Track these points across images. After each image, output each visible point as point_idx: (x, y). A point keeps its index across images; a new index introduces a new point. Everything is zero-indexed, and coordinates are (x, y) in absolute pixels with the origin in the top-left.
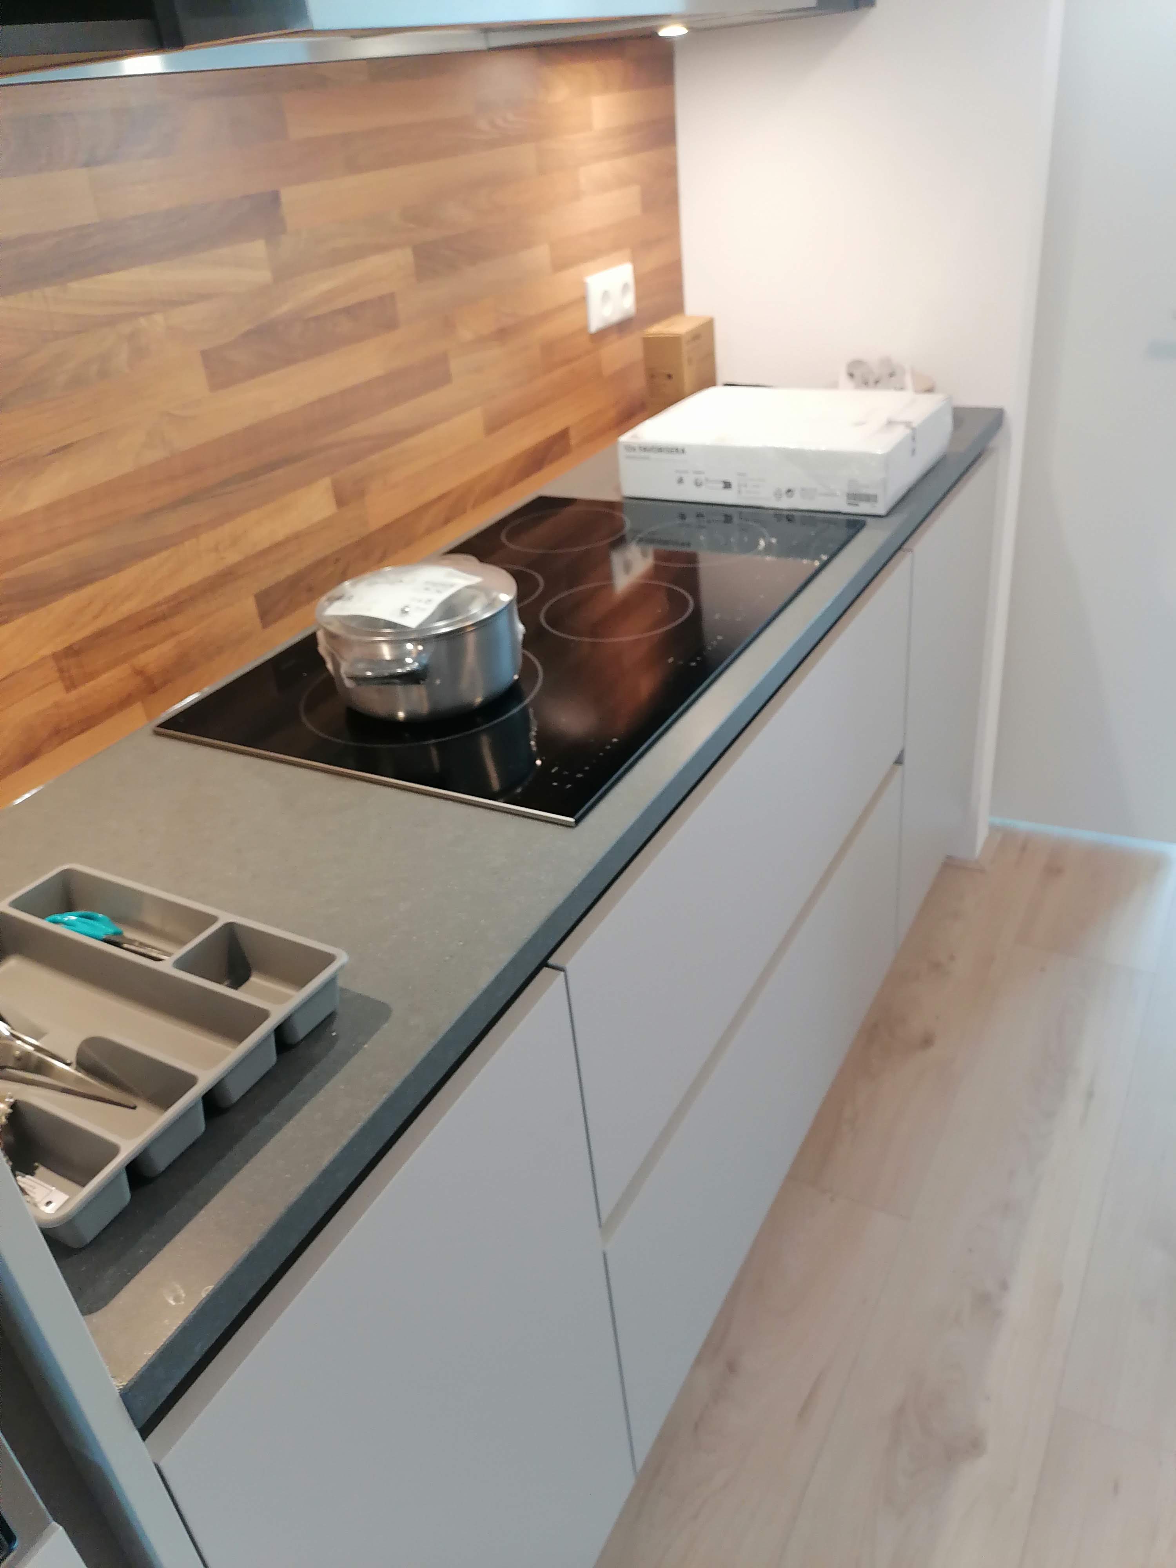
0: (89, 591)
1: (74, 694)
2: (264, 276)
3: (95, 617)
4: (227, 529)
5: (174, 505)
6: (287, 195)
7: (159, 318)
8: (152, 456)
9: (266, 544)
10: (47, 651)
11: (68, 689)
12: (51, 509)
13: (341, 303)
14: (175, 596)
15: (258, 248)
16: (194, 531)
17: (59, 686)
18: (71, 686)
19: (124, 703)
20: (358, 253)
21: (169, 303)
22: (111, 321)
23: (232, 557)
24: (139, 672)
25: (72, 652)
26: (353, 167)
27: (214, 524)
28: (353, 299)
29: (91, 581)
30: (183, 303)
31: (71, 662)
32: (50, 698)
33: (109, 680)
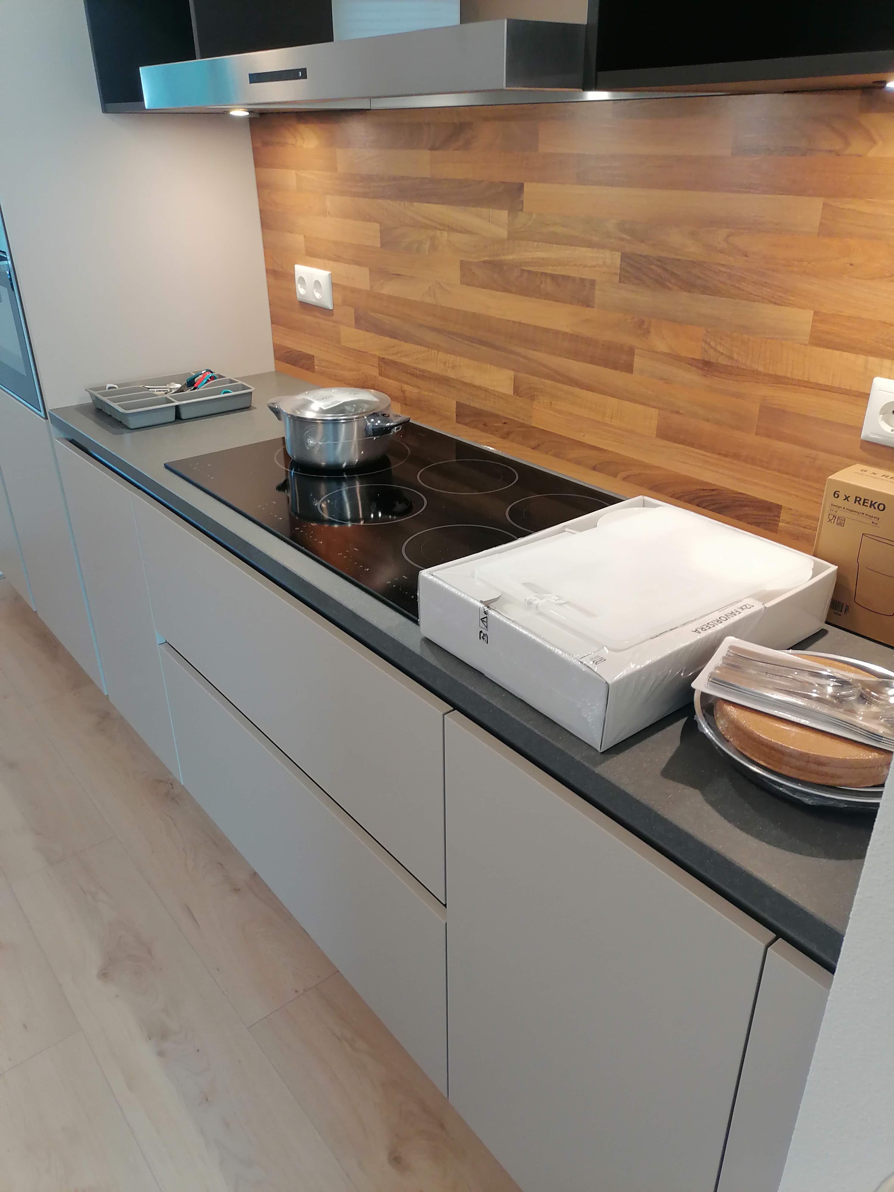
0: (395, 341)
1: (381, 378)
2: (503, 233)
3: (393, 354)
4: (451, 358)
5: (439, 331)
6: (527, 189)
7: (445, 234)
8: (428, 300)
9: (468, 381)
10: (377, 353)
12: (389, 299)
13: (549, 269)
14: (423, 371)
15: (503, 215)
16: (438, 348)
18: (380, 373)
20: (574, 242)
21: (451, 228)
23: (451, 374)
24: (403, 391)
25: (385, 361)
28: (559, 271)
30: (458, 231)
31: (383, 365)
32: (374, 372)
33: (393, 384)
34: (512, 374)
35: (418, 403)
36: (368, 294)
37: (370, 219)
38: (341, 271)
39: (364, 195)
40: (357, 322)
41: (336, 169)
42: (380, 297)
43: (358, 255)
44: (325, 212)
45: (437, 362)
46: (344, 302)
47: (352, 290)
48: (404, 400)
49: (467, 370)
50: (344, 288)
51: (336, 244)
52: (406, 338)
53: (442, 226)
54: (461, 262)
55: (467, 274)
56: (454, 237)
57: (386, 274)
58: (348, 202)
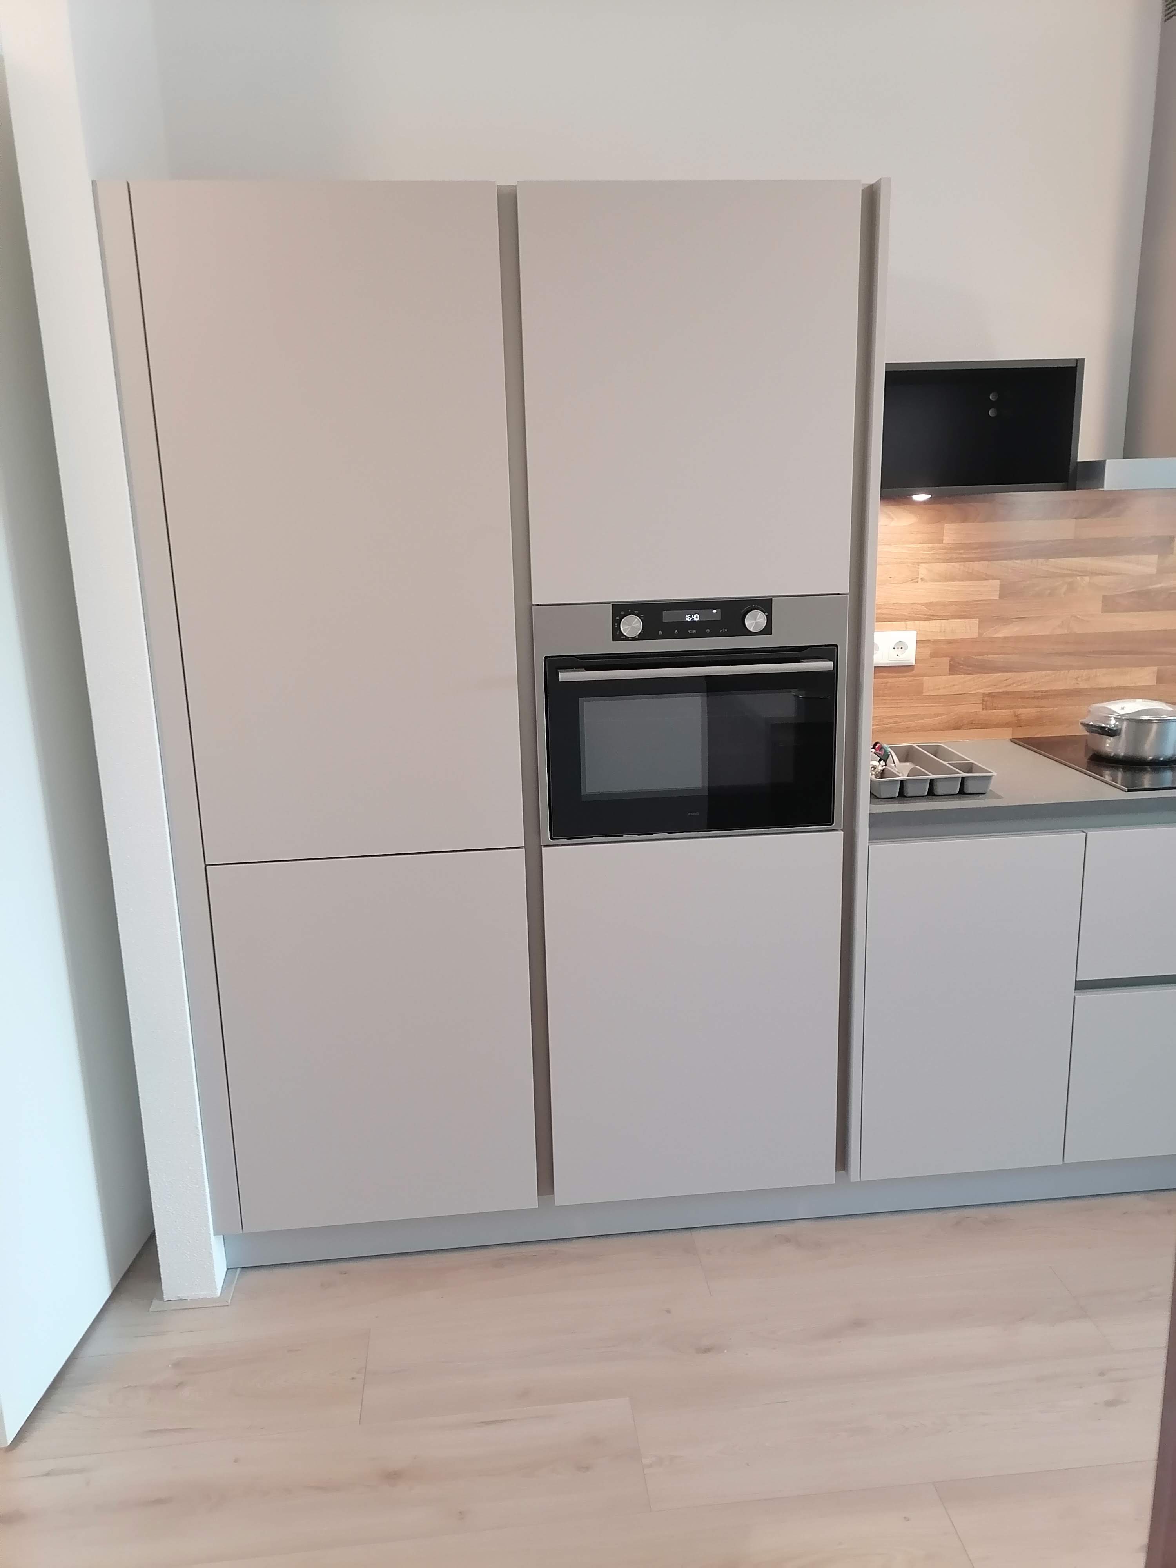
0: (1009, 674)
1: (985, 712)
2: (1153, 570)
3: (1006, 686)
4: (1085, 673)
5: (1063, 654)
7: (1087, 579)
8: (1059, 631)
10: (981, 691)
11: (983, 709)
12: (1006, 639)
14: (1047, 691)
15: (1154, 558)
16: (1069, 668)
17: (981, 706)
18: (985, 708)
19: (1006, 725)
21: (1093, 573)
22: (1064, 576)
23: (1083, 685)
24: (1017, 716)
25: (991, 695)
27: (1080, 668)
29: (1011, 672)
30: (1103, 575)
31: (990, 699)
32: (974, 709)
33: (1003, 713)
34: (1155, 668)
35: (1038, 721)
36: (974, 641)
37: (987, 577)
38: (934, 629)
39: (982, 559)
40: (953, 669)
41: (941, 541)
42: (993, 640)
43: (963, 610)
44: (915, 580)
45: (1066, 680)
46: (934, 655)
47: (949, 642)
48: (1019, 723)
49: (1105, 678)
50: (936, 642)
51: (928, 605)
52: (1025, 669)
53: (1084, 573)
54: (1104, 597)
55: (1110, 604)
56: (1097, 580)
57: (1004, 620)
58: (956, 567)
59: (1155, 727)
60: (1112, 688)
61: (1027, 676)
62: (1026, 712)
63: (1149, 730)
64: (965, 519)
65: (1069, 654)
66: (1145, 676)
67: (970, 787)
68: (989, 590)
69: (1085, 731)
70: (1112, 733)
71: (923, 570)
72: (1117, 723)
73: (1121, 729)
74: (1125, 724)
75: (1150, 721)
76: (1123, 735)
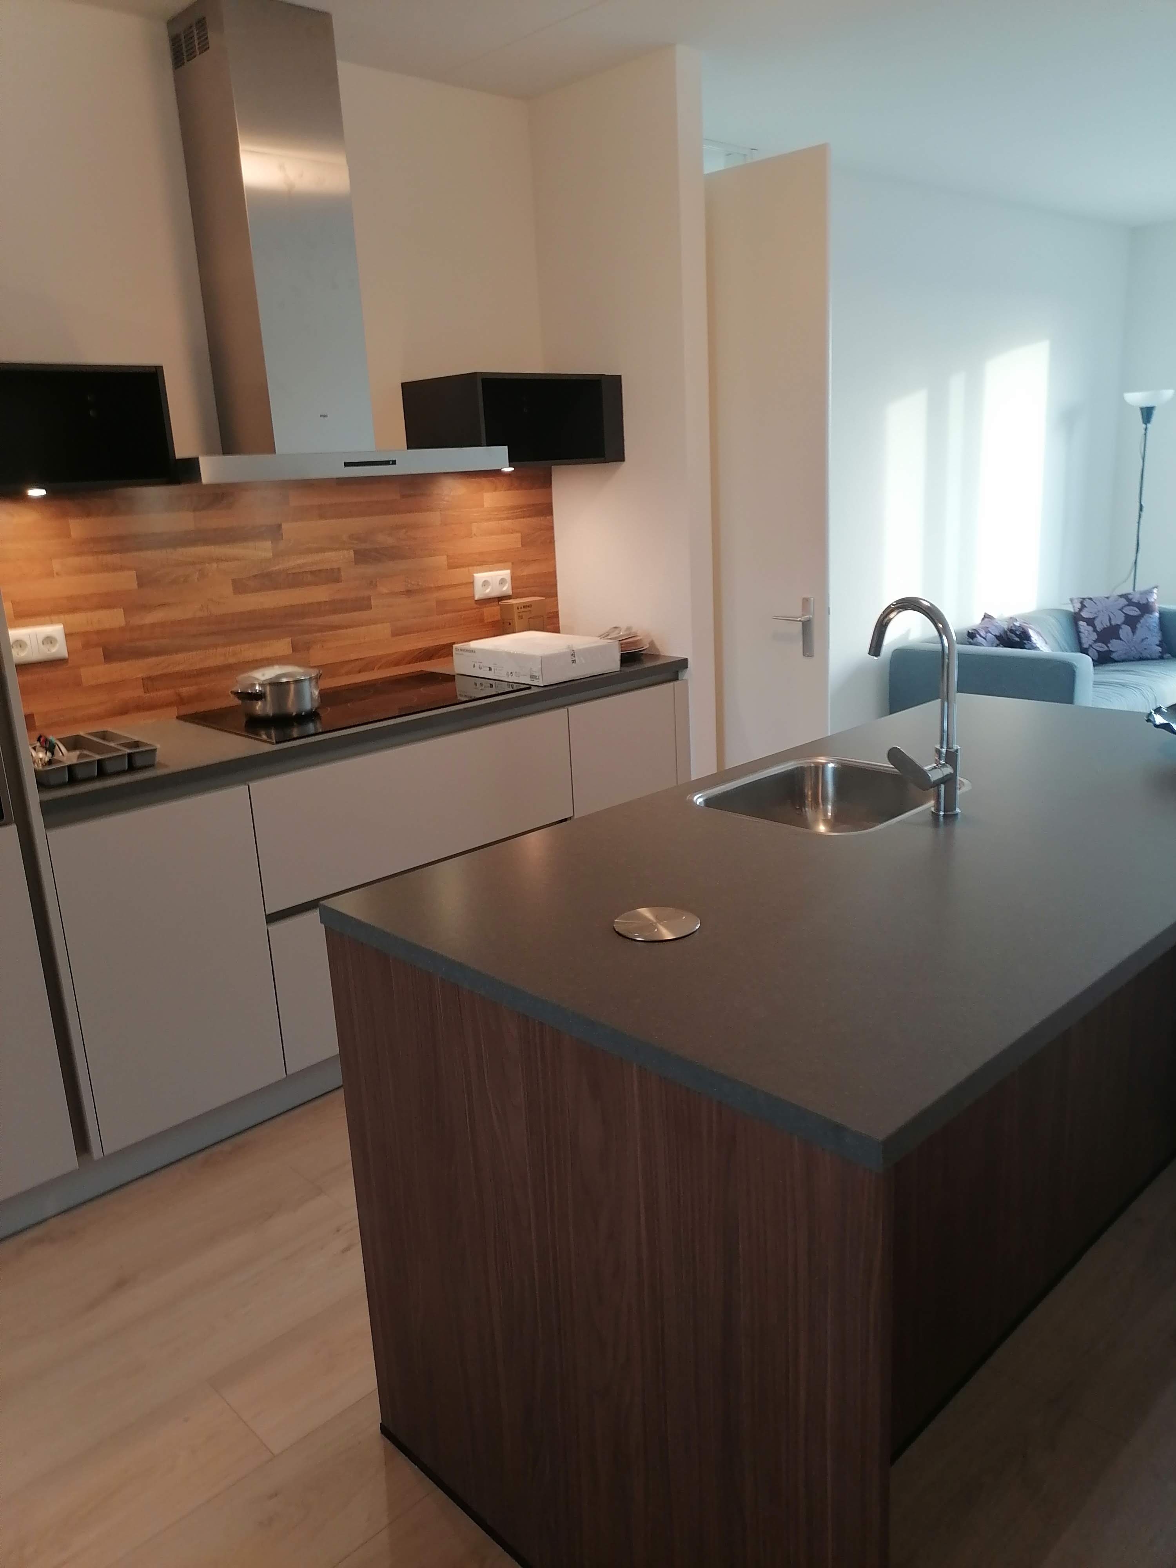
0: (163, 657)
1: (148, 695)
2: (270, 555)
3: (163, 668)
4: (231, 649)
6: (285, 526)
7: (215, 565)
8: (200, 614)
9: (251, 659)
10: (140, 675)
11: (145, 692)
12: (153, 626)
13: (308, 569)
14: (201, 669)
15: (268, 544)
16: (216, 646)
17: (142, 690)
18: (146, 691)
19: (168, 705)
20: (322, 550)
21: (219, 560)
22: (194, 564)
23: (232, 660)
25: (150, 678)
26: (322, 517)
27: (226, 645)
28: (314, 568)
29: (164, 655)
30: (226, 560)
31: (149, 682)
32: (136, 693)
33: (164, 694)
34: (289, 639)
35: (198, 697)
36: (122, 629)
37: (122, 568)
38: (81, 620)
39: (112, 552)
40: (109, 657)
41: (69, 536)
42: (141, 627)
43: (106, 601)
44: (50, 574)
45: (216, 657)
46: (87, 645)
47: (98, 632)
48: (181, 701)
49: (249, 652)
50: (85, 634)
51: (70, 598)
52: (178, 651)
53: (211, 560)
54: (234, 581)
55: (240, 587)
56: (223, 566)
57: (147, 608)
58: (88, 560)
59: (292, 687)
60: (257, 660)
61: (180, 657)
62: (186, 690)
63: (288, 691)
64: (88, 515)
65: (214, 633)
66: (282, 646)
67: (139, 762)
68: (127, 580)
69: (237, 700)
70: (259, 696)
71: (56, 565)
72: (261, 689)
73: (265, 693)
74: (268, 688)
75: (288, 683)
76: (269, 698)
